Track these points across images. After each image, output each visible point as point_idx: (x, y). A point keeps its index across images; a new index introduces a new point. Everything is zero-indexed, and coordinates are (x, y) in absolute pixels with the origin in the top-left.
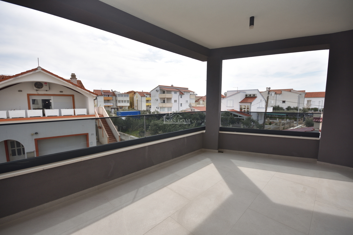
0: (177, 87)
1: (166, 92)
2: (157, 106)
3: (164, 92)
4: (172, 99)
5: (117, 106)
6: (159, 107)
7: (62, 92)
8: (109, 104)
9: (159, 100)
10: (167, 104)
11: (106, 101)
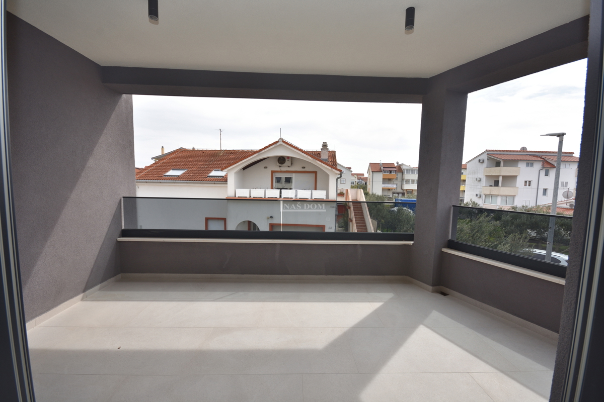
0: (536, 152)
1: (502, 164)
2: (478, 193)
3: (498, 164)
4: (518, 178)
5: (403, 190)
6: (482, 194)
7: (304, 168)
8: (390, 185)
9: (484, 179)
10: (502, 188)
11: (385, 180)
